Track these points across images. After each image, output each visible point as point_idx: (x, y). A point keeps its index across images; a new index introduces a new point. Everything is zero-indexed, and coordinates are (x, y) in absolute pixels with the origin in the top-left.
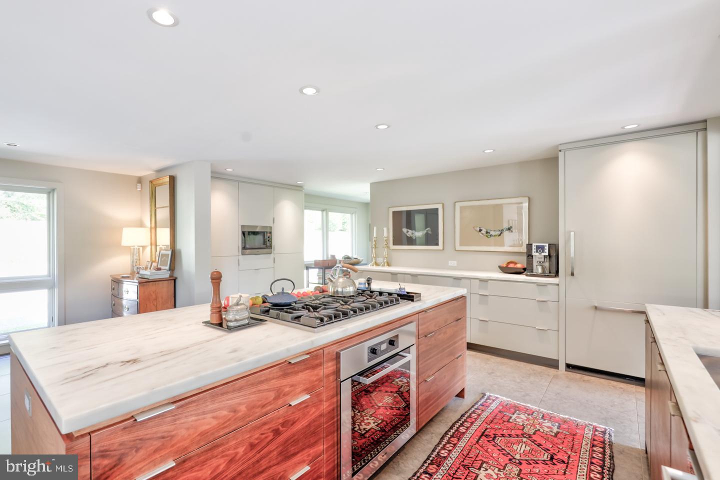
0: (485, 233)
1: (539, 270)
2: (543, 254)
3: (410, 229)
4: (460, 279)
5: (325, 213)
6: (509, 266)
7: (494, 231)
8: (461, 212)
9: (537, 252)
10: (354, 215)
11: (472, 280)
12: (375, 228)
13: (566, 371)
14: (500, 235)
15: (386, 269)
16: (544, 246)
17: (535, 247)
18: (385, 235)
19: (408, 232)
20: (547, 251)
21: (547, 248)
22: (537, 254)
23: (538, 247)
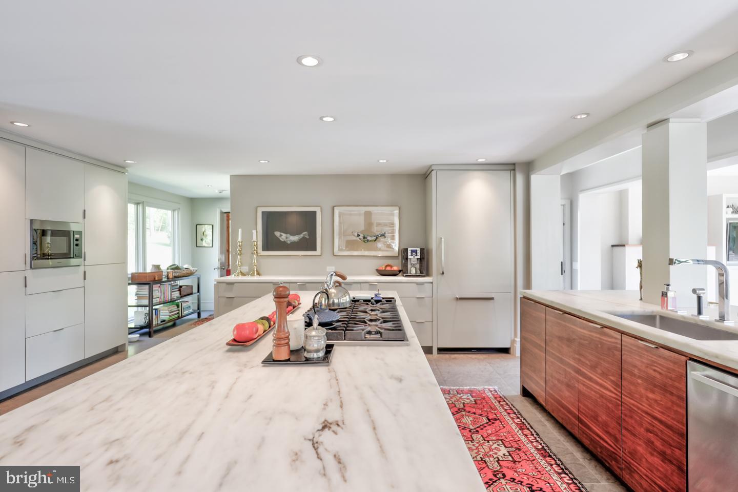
0: (362, 238)
1: (413, 271)
2: (416, 257)
3: (284, 233)
4: (351, 284)
5: (140, 207)
6: (387, 269)
7: (371, 236)
8: (340, 217)
9: (412, 255)
10: (176, 213)
11: (362, 284)
12: (240, 231)
13: (438, 354)
14: (375, 240)
15: (256, 278)
16: (416, 250)
17: (410, 252)
18: (255, 239)
19: (281, 235)
20: (419, 254)
21: (419, 252)
22: (412, 257)
23: (412, 251)
